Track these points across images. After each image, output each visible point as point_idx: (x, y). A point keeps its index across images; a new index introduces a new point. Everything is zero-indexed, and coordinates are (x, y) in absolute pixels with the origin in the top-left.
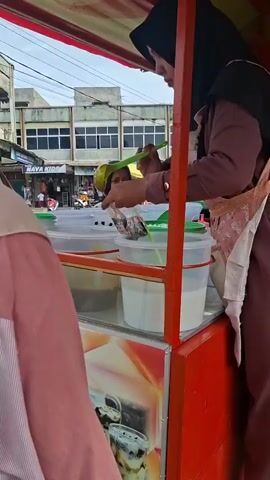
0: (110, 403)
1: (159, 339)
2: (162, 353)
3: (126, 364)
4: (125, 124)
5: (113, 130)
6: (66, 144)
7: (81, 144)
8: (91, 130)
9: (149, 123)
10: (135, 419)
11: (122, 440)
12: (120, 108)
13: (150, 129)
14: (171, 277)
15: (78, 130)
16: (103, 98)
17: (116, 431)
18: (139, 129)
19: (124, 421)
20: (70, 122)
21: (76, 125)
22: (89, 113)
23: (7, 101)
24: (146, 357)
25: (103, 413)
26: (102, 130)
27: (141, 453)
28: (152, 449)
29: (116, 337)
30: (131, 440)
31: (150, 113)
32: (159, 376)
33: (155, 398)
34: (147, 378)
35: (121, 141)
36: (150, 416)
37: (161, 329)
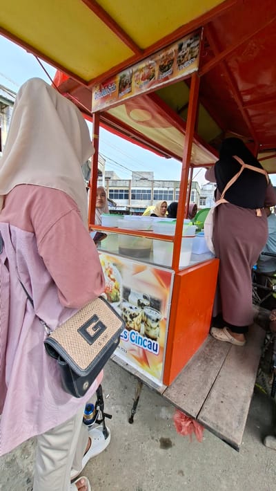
0: (145, 297)
1: (169, 268)
2: (170, 274)
3: (153, 279)
4: (155, 189)
5: (149, 191)
6: (127, 197)
7: (133, 197)
8: (139, 191)
9: (166, 189)
10: (156, 305)
11: (149, 314)
12: (153, 181)
13: (166, 192)
14: (177, 240)
15: (133, 191)
16: (145, 176)
17: (148, 310)
18: (161, 192)
19: (151, 305)
20: (129, 187)
21: (132, 188)
22: (138, 183)
23: (101, 176)
24: (164, 277)
25: (141, 302)
26: (144, 191)
27: (157, 320)
28: (163, 318)
29: (150, 267)
30: (153, 314)
31: (167, 184)
32: (168, 284)
33: (165, 295)
34: (163, 286)
35: (152, 197)
36: (163, 304)
37: (171, 265)
